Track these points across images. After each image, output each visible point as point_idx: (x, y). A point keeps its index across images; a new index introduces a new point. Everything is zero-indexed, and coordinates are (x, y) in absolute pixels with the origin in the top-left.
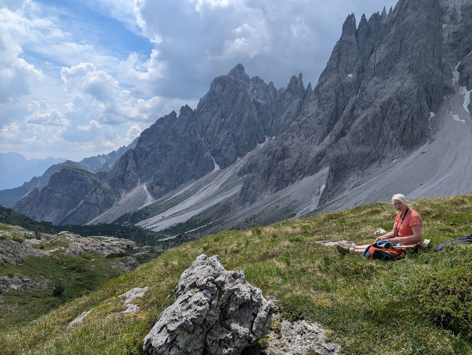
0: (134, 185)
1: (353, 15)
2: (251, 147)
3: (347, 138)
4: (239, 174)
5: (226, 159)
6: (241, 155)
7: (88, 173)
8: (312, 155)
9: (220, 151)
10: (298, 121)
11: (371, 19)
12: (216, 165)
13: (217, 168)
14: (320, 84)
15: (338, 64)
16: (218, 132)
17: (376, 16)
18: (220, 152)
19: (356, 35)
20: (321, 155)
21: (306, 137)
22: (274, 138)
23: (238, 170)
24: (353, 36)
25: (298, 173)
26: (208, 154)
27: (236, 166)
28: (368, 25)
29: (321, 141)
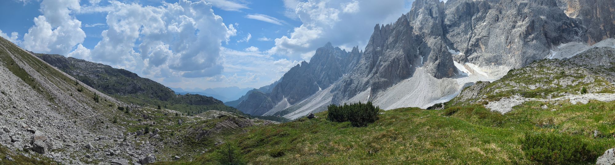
0: (281, 99)
1: (378, 24)
2: (336, 79)
3: (378, 75)
4: (331, 92)
5: (324, 85)
6: (332, 83)
7: (263, 94)
8: (364, 82)
9: (321, 81)
10: (357, 67)
11: (386, 26)
12: (320, 88)
14: (366, 51)
15: (373, 43)
16: (320, 73)
17: (388, 25)
20: (368, 82)
21: (361, 74)
22: (346, 74)
23: (331, 90)
24: (379, 32)
25: (358, 91)
26: (316, 83)
27: (329, 88)
28: (385, 28)
29: (367, 76)
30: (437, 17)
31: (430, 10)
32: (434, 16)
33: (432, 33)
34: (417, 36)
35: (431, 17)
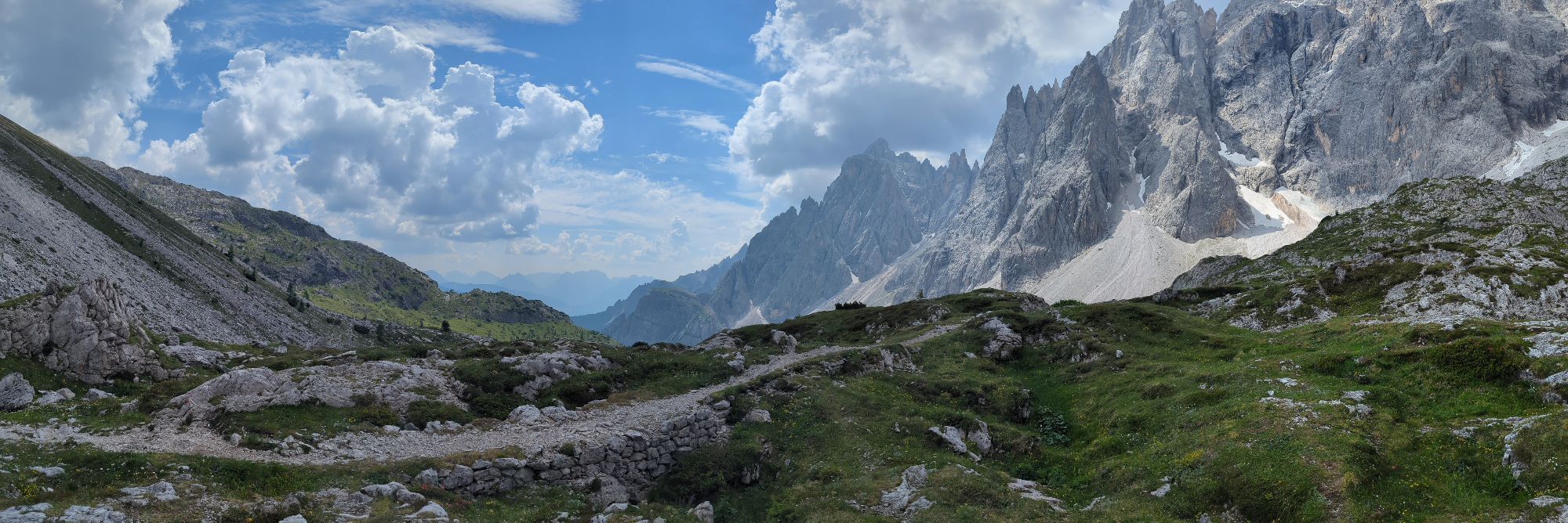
0: (745, 309)
1: (1018, 86)
2: (902, 250)
3: (1018, 235)
4: (887, 288)
5: (866, 268)
6: (889, 262)
7: (688, 297)
8: (984, 257)
9: (858, 256)
10: (962, 213)
11: (1041, 91)
12: (853, 276)
13: (855, 280)
14: (987, 166)
15: (1006, 142)
16: (855, 231)
17: (1046, 88)
18: (858, 259)
19: (1025, 107)
20: (994, 257)
21: (973, 233)
22: (933, 235)
23: (886, 281)
24: (1021, 110)
25: (966, 283)
26: (842, 261)
27: (883, 276)
28: (1037, 98)
29: (993, 238)
30: (1191, 59)
31: (1173, 36)
32: (1184, 52)
33: (1174, 107)
34: (1131, 116)
35: (1172, 59)
